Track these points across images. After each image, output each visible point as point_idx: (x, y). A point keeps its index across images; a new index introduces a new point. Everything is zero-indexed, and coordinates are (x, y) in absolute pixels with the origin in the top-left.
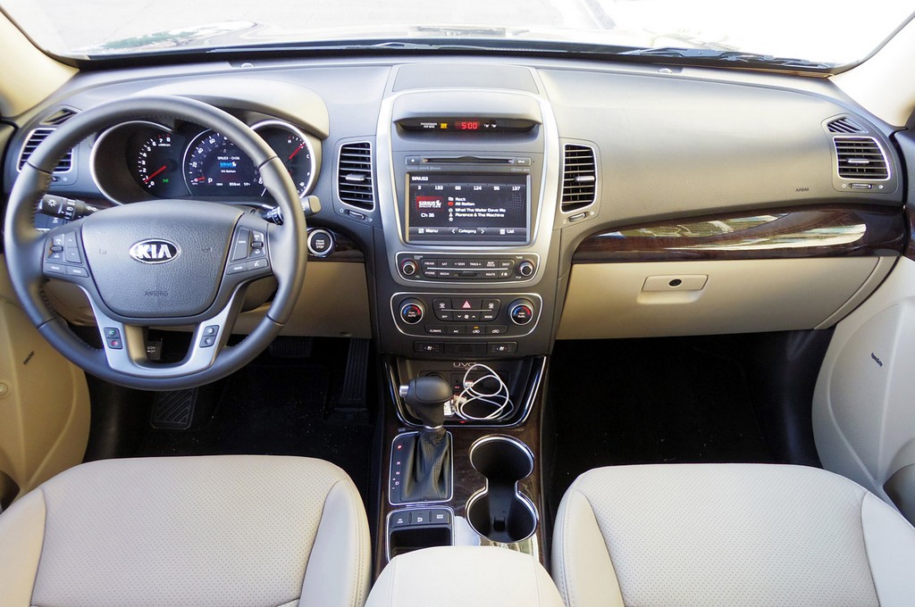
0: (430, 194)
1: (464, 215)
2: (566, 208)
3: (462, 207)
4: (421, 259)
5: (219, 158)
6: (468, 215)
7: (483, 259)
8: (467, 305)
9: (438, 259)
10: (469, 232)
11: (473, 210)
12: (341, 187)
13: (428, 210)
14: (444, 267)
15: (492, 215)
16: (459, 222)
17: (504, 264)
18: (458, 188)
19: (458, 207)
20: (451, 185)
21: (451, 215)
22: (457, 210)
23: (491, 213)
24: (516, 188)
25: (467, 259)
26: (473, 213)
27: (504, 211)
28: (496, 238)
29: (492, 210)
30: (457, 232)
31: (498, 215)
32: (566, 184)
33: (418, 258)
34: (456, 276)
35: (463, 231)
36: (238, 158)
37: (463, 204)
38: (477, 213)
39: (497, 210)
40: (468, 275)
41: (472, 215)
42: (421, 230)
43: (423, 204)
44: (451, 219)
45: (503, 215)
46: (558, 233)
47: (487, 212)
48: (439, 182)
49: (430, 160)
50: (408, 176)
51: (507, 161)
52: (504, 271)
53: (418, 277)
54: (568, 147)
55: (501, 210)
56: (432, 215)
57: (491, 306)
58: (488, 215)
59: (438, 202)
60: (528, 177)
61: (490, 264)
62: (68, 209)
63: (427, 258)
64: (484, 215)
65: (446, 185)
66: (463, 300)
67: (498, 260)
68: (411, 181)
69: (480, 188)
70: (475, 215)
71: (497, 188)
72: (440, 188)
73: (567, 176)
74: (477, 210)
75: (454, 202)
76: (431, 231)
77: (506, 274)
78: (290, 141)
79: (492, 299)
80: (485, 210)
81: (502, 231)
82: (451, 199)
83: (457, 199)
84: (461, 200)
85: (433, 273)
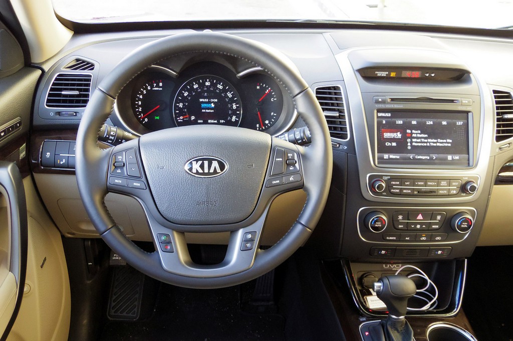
0: (393, 128)
1: (420, 144)
2: (499, 139)
3: (418, 138)
4: (389, 179)
5: (201, 100)
6: (422, 144)
7: (438, 180)
8: (420, 217)
9: (402, 180)
10: (424, 158)
11: (426, 141)
13: (391, 140)
14: (407, 185)
15: (441, 145)
16: (416, 149)
17: (454, 184)
18: (414, 122)
19: (414, 138)
20: (409, 120)
21: (409, 144)
22: (414, 140)
23: (440, 143)
24: (460, 123)
25: (425, 180)
26: (426, 143)
27: (451, 141)
28: (444, 163)
29: (441, 141)
30: (414, 158)
31: (446, 145)
32: (498, 120)
33: (386, 178)
34: (416, 193)
35: (419, 157)
36: (216, 100)
37: (418, 135)
38: (429, 142)
39: (445, 141)
40: (426, 192)
41: (425, 144)
42: (386, 156)
43: (387, 135)
44: (409, 148)
45: (450, 145)
46: (493, 158)
47: (437, 142)
48: (400, 118)
49: (392, 100)
50: (376, 111)
51: (452, 101)
52: (454, 189)
53: (385, 194)
54: (495, 92)
55: (448, 141)
56: (394, 144)
57: (439, 217)
58: (438, 144)
59: (399, 133)
60: (470, 114)
61: (443, 183)
62: (112, 133)
63: (393, 178)
64: (435, 145)
65: (405, 120)
66: (417, 212)
67: (450, 180)
68: (378, 117)
69: (432, 123)
70: (428, 144)
71: (444, 123)
72: (400, 122)
73: (498, 114)
74: (429, 140)
75: (412, 133)
76: (394, 157)
77: (455, 192)
78: (258, 87)
79: (439, 212)
80: (435, 141)
81: (450, 157)
82: (409, 131)
83: (414, 131)
84: (416, 132)
85: (398, 191)
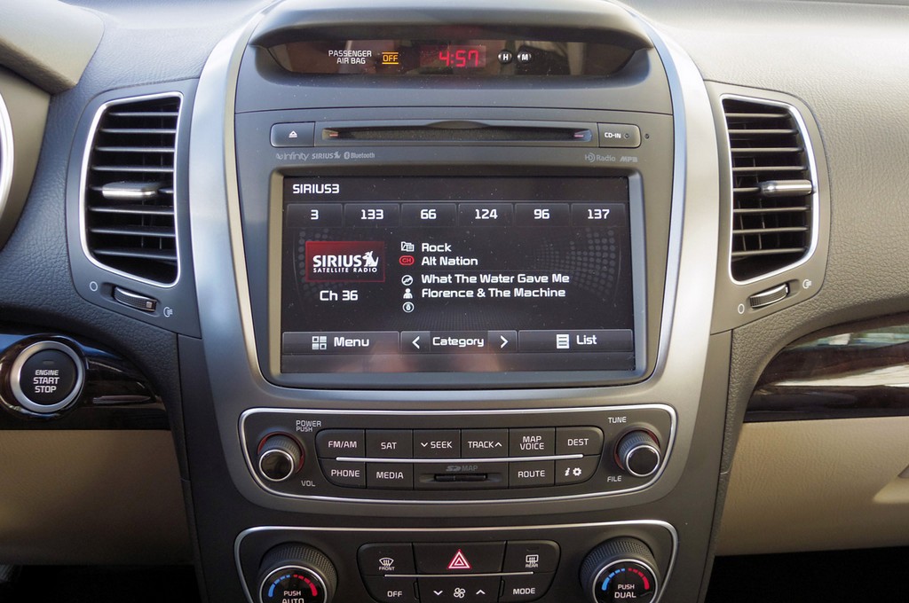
0: (348, 236)
1: (447, 294)
2: (743, 269)
3: (440, 270)
4: (318, 430)
6: (459, 294)
7: (508, 430)
8: (460, 562)
9: (368, 432)
10: (464, 343)
11: (473, 280)
12: (93, 220)
13: (340, 280)
14: (388, 454)
15: (529, 294)
16: (433, 313)
17: (573, 442)
18: (428, 214)
19: (428, 270)
20: (407, 205)
21: (408, 295)
22: (426, 279)
23: (527, 286)
24: (599, 214)
25: (460, 430)
26: (474, 287)
27: (566, 279)
28: (542, 361)
29: (531, 279)
30: (426, 347)
31: (549, 293)
32: (740, 200)
33: (308, 426)
34: (426, 481)
35: (444, 342)
37: (444, 261)
38: (486, 286)
39: (544, 279)
40: (462, 476)
41: (470, 294)
42: (319, 342)
43: (324, 262)
44: (408, 307)
45: (562, 293)
46: (724, 339)
47: (515, 285)
48: (374, 199)
49: (344, 133)
50: (278, 180)
51: (569, 134)
52: (573, 464)
53: (309, 483)
54: (730, 105)
55: (557, 278)
56: (351, 296)
57: (532, 561)
58: (518, 292)
59: (369, 257)
60: (634, 179)
61: (530, 441)
63: (336, 427)
64: (507, 294)
65: (394, 205)
66: (446, 548)
67: (555, 429)
68: (288, 196)
69: (494, 214)
70: (481, 293)
71: (542, 214)
72: (376, 214)
73: (740, 179)
74: (485, 279)
75: (418, 254)
76: (350, 343)
77: (577, 472)
79: (532, 543)
80: (506, 279)
81: (562, 341)
82: (408, 247)
83: (426, 247)
84: (437, 248)
85: (354, 474)
